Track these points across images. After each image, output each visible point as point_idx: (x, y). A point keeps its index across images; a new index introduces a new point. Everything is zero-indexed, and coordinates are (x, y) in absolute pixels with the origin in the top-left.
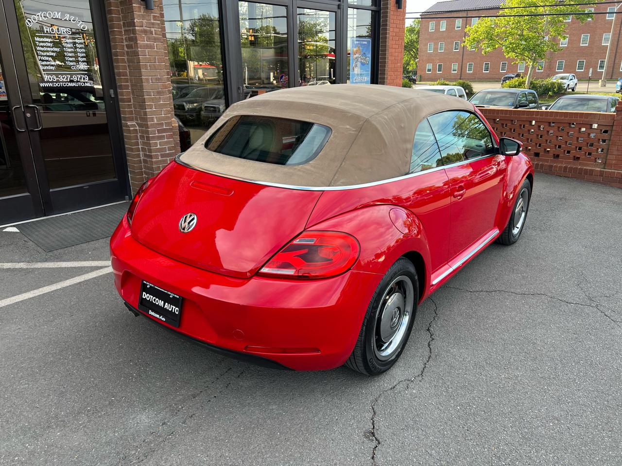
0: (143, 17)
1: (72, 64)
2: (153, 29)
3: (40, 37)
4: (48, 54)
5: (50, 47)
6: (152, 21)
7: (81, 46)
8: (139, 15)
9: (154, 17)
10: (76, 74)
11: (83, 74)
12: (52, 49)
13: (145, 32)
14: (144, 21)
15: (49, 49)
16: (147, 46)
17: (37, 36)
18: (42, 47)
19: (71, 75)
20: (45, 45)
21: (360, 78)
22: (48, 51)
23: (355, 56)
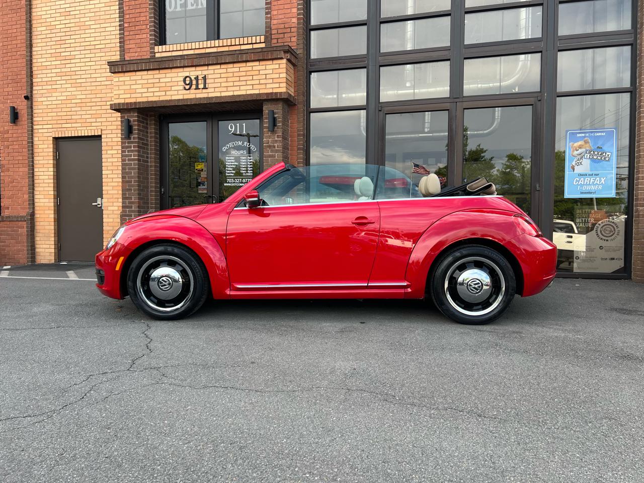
0: (270, 137)
1: (243, 172)
2: (276, 145)
3: (228, 156)
5: (233, 162)
6: (276, 139)
8: (267, 136)
9: (278, 135)
10: (245, 178)
11: (250, 178)
12: (234, 164)
13: (270, 147)
14: (270, 140)
15: (232, 164)
16: (270, 156)
17: (227, 156)
18: (229, 162)
19: (242, 179)
20: (230, 161)
21: (587, 180)
22: (231, 165)
23: (576, 153)
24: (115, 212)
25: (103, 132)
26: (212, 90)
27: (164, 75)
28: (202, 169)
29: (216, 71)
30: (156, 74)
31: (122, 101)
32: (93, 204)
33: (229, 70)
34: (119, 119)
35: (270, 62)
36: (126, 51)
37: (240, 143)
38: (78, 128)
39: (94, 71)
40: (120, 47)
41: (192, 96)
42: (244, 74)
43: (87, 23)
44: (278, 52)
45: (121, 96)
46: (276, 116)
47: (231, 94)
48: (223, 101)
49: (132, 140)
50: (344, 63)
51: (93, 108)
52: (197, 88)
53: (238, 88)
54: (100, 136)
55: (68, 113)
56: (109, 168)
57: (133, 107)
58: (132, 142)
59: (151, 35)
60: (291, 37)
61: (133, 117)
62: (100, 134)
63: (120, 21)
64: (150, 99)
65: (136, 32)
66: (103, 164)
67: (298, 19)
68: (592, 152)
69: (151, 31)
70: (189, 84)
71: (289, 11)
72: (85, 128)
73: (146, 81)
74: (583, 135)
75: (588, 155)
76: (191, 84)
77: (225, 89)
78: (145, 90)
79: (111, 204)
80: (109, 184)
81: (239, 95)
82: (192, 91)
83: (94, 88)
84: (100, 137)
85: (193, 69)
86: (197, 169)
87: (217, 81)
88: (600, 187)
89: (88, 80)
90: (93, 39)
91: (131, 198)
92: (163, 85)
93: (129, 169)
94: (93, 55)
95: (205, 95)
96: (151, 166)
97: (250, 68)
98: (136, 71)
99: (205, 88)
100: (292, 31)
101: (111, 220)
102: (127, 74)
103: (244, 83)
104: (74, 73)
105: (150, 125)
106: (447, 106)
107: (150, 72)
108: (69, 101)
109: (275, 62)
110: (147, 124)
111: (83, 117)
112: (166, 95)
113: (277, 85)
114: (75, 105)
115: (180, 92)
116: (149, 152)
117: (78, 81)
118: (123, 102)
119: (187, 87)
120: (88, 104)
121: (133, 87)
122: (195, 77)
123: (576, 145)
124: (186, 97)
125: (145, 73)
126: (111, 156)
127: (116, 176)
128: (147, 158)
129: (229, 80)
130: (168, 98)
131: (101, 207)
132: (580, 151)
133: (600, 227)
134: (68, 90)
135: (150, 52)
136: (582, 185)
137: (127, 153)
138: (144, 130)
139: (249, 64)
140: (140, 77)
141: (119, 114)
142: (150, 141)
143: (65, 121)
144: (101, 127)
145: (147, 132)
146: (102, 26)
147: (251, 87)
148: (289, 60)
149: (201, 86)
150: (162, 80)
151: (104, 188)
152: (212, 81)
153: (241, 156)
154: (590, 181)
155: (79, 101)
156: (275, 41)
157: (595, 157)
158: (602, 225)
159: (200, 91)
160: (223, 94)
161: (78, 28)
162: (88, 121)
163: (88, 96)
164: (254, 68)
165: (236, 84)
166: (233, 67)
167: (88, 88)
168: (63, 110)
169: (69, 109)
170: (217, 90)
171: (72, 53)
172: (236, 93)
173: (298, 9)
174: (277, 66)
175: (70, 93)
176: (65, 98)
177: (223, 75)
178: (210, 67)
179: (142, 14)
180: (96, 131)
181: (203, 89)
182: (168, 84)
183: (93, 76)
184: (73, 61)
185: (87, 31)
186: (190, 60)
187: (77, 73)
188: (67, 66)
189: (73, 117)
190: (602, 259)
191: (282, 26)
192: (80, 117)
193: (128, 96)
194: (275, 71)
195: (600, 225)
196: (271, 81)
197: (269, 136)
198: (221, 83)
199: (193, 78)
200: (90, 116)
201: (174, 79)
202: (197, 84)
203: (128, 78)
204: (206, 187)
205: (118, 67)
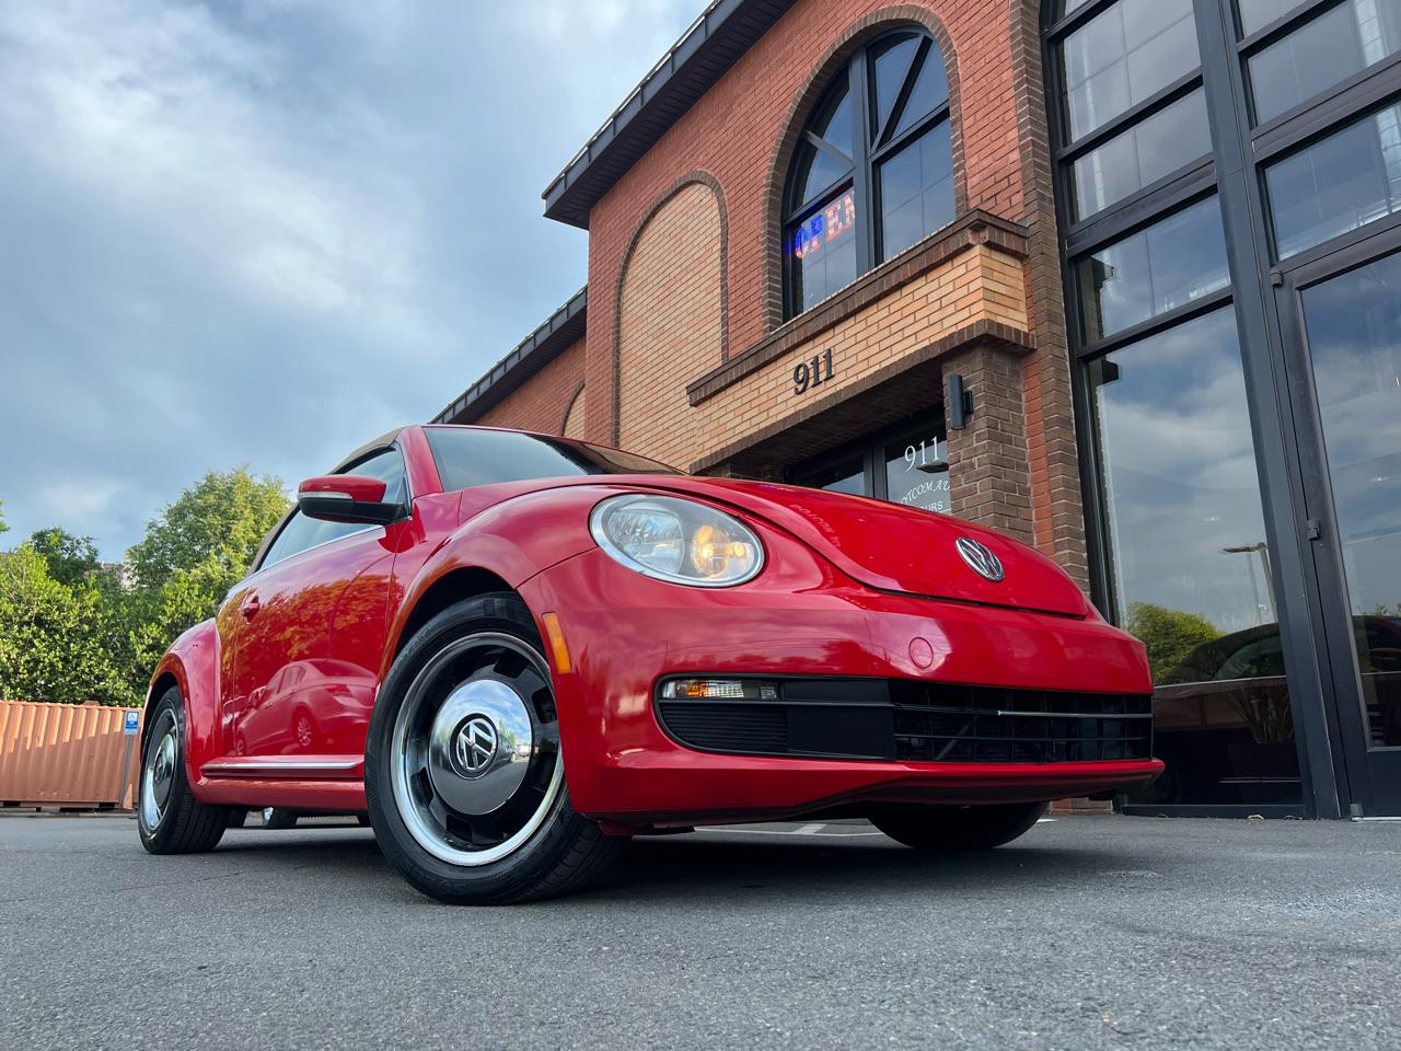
2: (975, 460)
6: (975, 445)
8: (954, 445)
26: (842, 376)
27: (765, 379)
29: (848, 333)
30: (754, 381)
31: (707, 454)
33: (872, 320)
35: (948, 267)
37: (930, 487)
39: (690, 419)
40: (723, 357)
41: (808, 403)
42: (898, 316)
43: (684, 336)
44: (956, 237)
45: (706, 445)
46: (970, 388)
47: (874, 370)
48: (859, 391)
52: (816, 383)
53: (887, 353)
57: (721, 459)
63: (722, 311)
64: (745, 435)
67: (1021, 150)
69: (764, 307)
70: (803, 379)
71: (1001, 142)
73: (739, 403)
76: (806, 378)
77: (864, 365)
78: (739, 420)
85: (810, 345)
87: (849, 353)
90: (690, 360)
92: (765, 398)
95: (832, 392)
97: (909, 299)
99: (829, 377)
100: (1012, 183)
102: (714, 399)
103: (899, 336)
112: (769, 416)
113: (966, 312)
115: (790, 403)
119: (801, 387)
121: (722, 421)
122: (812, 361)
124: (798, 409)
129: (871, 341)
130: (772, 421)
140: (731, 398)
147: (912, 340)
148: (989, 245)
149: (823, 376)
152: (842, 356)
159: (820, 388)
160: (861, 377)
164: (917, 295)
165: (885, 344)
166: (879, 311)
170: (850, 372)
171: (665, 398)
172: (884, 365)
173: (1020, 128)
174: (962, 270)
177: (859, 337)
178: (838, 329)
179: (753, 282)
181: (826, 380)
182: (772, 394)
184: (665, 412)
186: (801, 330)
188: (659, 423)
193: (716, 439)
194: (959, 283)
196: (951, 309)
198: (857, 354)
201: (781, 380)
202: (817, 375)
203: (715, 407)
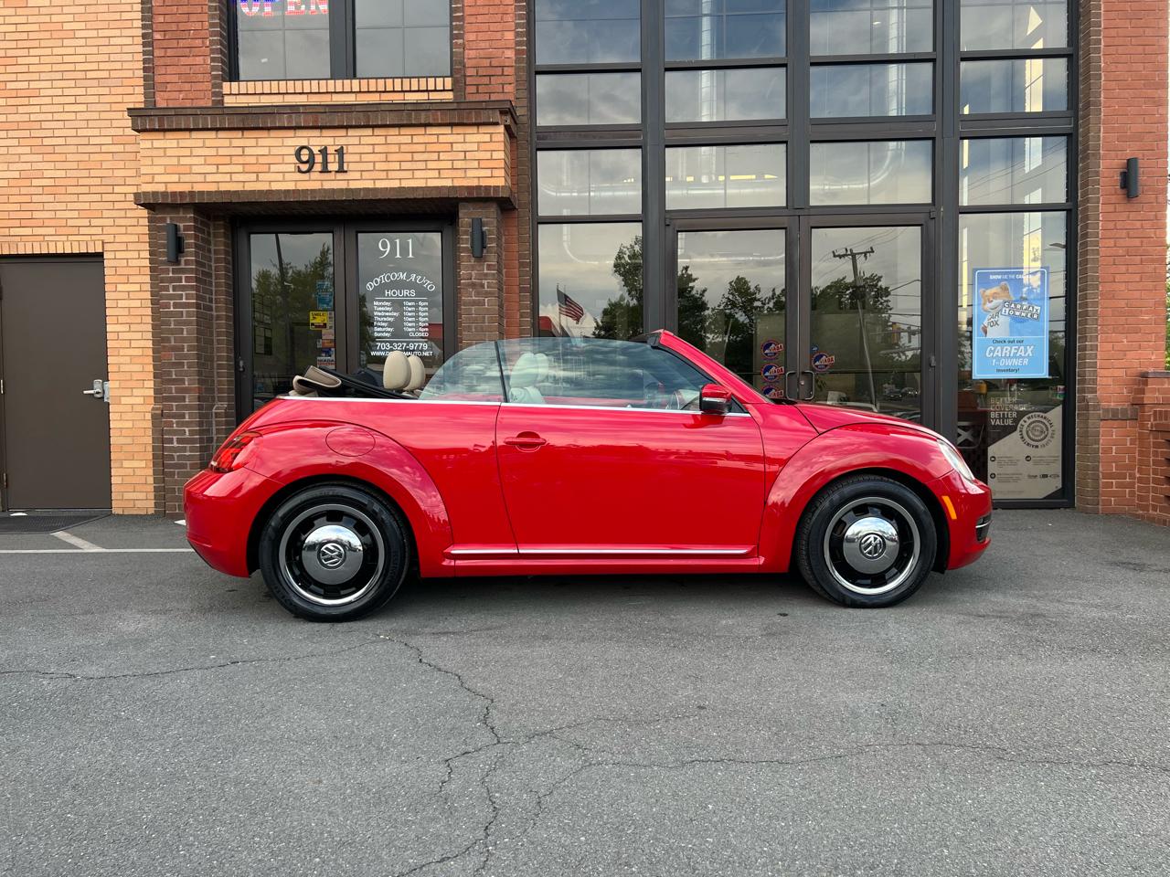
0: (473, 268)
1: (410, 330)
2: (485, 282)
3: (380, 301)
4: (385, 319)
5: (388, 312)
6: (486, 271)
7: (424, 309)
8: (467, 266)
9: (488, 265)
10: (413, 342)
11: (422, 342)
12: (390, 314)
13: (473, 285)
14: (473, 273)
15: (387, 314)
16: (474, 303)
17: (376, 300)
18: (381, 312)
19: (408, 343)
20: (383, 309)
21: (1007, 349)
22: (386, 316)
23: (989, 305)
24: (137, 408)
25: (107, 247)
26: (357, 175)
27: (253, 142)
28: (325, 324)
29: (364, 140)
30: (238, 139)
31: (161, 188)
32: (85, 392)
33: (390, 140)
34: (146, 222)
35: (474, 129)
36: (158, 87)
37: (403, 276)
38: (47, 238)
39: (84, 124)
40: (145, 78)
41: (316, 186)
42: (421, 148)
43: (67, 26)
44: (490, 112)
45: (157, 178)
46: (484, 228)
47: (395, 184)
48: (380, 197)
49: (183, 266)
50: (601, 137)
51: (82, 198)
52: (325, 170)
53: (409, 174)
54: (101, 255)
55: (25, 207)
56: (121, 320)
57: (187, 201)
58: (183, 271)
59: (213, 60)
60: (503, 85)
61: (184, 219)
62: (99, 250)
63: (144, 27)
64: (224, 187)
65: (180, 52)
66: (108, 312)
67: (518, 52)
68: (1013, 305)
69: (213, 51)
70: (306, 160)
71: (498, 35)
72: (64, 238)
73: (213, 152)
74: (999, 277)
75: (1007, 310)
76: (311, 162)
77: (383, 175)
78: (213, 169)
79: (128, 392)
80: (122, 352)
81: (413, 188)
82: (315, 175)
83: (85, 157)
84: (99, 256)
85: (316, 132)
86: (313, 324)
87: (365, 158)
88: (1026, 362)
89: (69, 141)
90: (82, 58)
91: (183, 381)
92: (253, 160)
93: (177, 323)
94: (82, 91)
95: (343, 185)
96: (218, 317)
97: (434, 139)
98: (190, 130)
99: (341, 170)
100: (505, 73)
101: (129, 424)
102: (169, 135)
103: (422, 165)
104: (37, 125)
105: (215, 237)
106: (785, 221)
107: (221, 134)
108: (27, 182)
109: (483, 129)
110: (209, 234)
111: (59, 214)
112: (257, 180)
113: (488, 173)
114: (40, 190)
115: (288, 176)
116: (214, 289)
117: (46, 142)
118: (163, 190)
119: (304, 167)
120: (70, 190)
121: (184, 161)
122: (319, 148)
123: (989, 292)
124: (301, 186)
125: (212, 134)
126: (126, 295)
127: (138, 336)
128: (211, 301)
129: (391, 157)
130: (264, 187)
131: (103, 398)
132: (995, 302)
133: (1026, 425)
134: (24, 158)
135: (213, 93)
136: (998, 359)
137: (171, 292)
138: (203, 247)
139: (430, 130)
140: (200, 143)
141: (145, 213)
142: (216, 267)
143: (17, 223)
144: (102, 237)
145: (209, 251)
146: (101, 33)
147: (435, 174)
148: (507, 128)
149: (333, 167)
150: (248, 151)
151: (110, 360)
152: (357, 158)
153: (405, 300)
154: (1010, 352)
155: (50, 182)
156: (473, 89)
157: (1017, 313)
158: (1029, 422)
159: (332, 176)
160: (380, 185)
161: (47, 35)
162: (70, 222)
163: (70, 174)
164: (442, 139)
165: (405, 166)
166: (399, 135)
167: (70, 157)
168: (13, 199)
169: (27, 199)
170: (366, 175)
171: (33, 85)
172: (405, 184)
173: (517, 34)
174: (487, 138)
175: (27, 166)
176: (16, 175)
177: (378, 149)
178: (351, 132)
179: (193, 18)
180: (91, 244)
181: (336, 172)
182: (262, 160)
183: (80, 132)
184: (33, 101)
185: (66, 42)
186: (310, 117)
187: (45, 125)
188: (21, 109)
189: (36, 215)
190: (1030, 476)
191: (486, 63)
192: (51, 215)
193: (175, 178)
194: (483, 147)
195: (1025, 422)
196: (475, 164)
197: (473, 266)
198: (374, 162)
199: (316, 150)
200: (75, 214)
201: (274, 151)
202: (325, 163)
203: (174, 143)
204: (333, 357)
205: (149, 119)
